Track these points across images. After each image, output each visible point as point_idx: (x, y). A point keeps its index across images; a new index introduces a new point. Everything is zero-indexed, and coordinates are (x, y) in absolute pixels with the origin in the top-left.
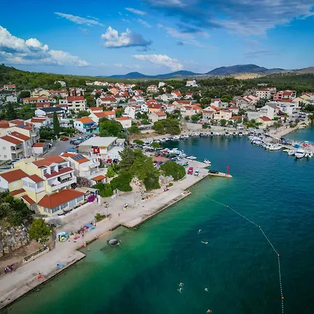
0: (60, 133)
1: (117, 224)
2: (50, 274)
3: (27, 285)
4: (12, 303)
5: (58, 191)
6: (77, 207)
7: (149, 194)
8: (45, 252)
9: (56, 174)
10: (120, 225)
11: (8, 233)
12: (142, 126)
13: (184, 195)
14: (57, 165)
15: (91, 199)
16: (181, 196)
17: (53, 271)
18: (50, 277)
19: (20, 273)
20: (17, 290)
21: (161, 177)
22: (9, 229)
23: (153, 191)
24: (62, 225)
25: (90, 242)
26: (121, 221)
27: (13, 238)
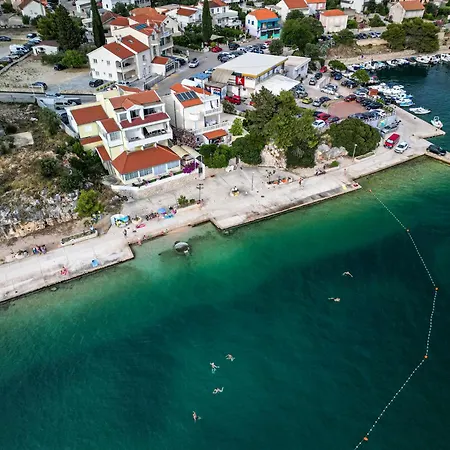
0: (213, 37)
1: (205, 218)
2: (77, 271)
3: (45, 278)
4: (17, 298)
5: (142, 149)
6: (165, 177)
7: (288, 174)
8: (90, 236)
9: (140, 122)
10: (209, 221)
11: (51, 201)
12: (367, 30)
13: (345, 189)
14: (142, 108)
15: (189, 169)
16: (337, 190)
17: (82, 269)
18: (75, 276)
19: (48, 258)
20: (31, 282)
21: (324, 147)
22: (53, 195)
23: (299, 170)
24: (136, 200)
25: (153, 238)
26: (212, 215)
27: (58, 209)
